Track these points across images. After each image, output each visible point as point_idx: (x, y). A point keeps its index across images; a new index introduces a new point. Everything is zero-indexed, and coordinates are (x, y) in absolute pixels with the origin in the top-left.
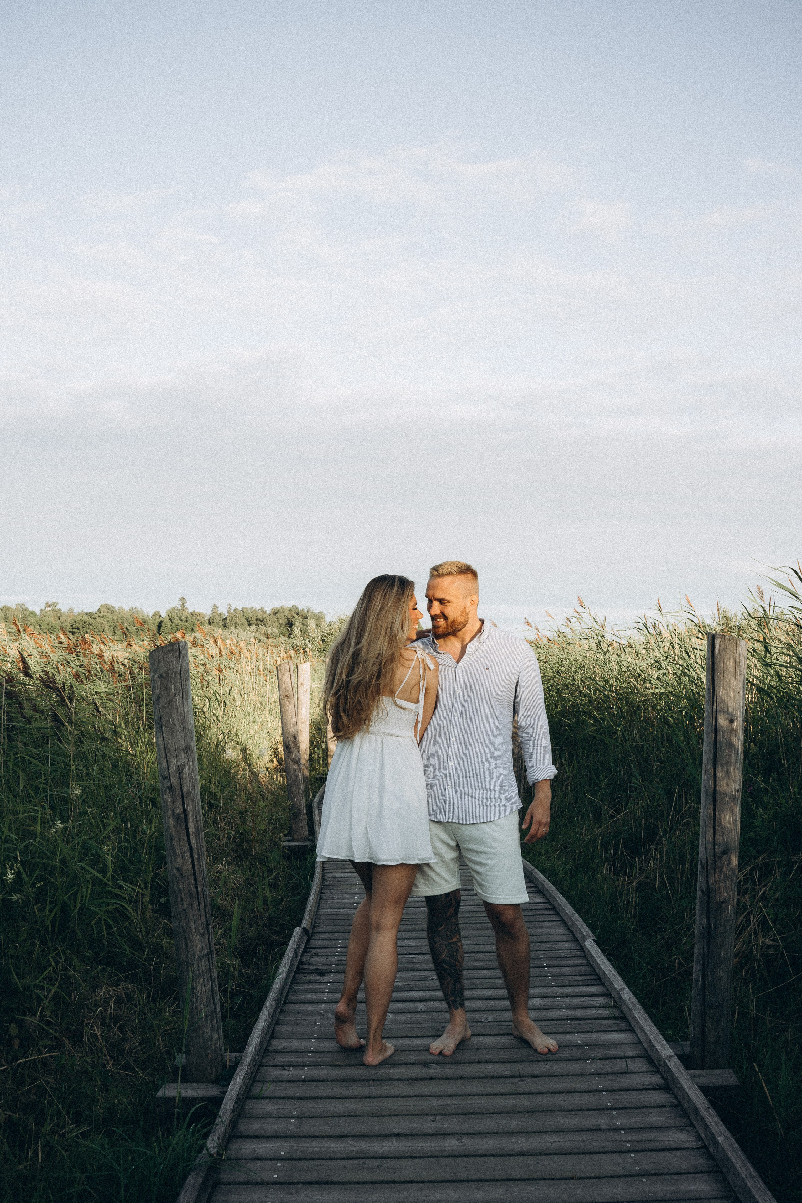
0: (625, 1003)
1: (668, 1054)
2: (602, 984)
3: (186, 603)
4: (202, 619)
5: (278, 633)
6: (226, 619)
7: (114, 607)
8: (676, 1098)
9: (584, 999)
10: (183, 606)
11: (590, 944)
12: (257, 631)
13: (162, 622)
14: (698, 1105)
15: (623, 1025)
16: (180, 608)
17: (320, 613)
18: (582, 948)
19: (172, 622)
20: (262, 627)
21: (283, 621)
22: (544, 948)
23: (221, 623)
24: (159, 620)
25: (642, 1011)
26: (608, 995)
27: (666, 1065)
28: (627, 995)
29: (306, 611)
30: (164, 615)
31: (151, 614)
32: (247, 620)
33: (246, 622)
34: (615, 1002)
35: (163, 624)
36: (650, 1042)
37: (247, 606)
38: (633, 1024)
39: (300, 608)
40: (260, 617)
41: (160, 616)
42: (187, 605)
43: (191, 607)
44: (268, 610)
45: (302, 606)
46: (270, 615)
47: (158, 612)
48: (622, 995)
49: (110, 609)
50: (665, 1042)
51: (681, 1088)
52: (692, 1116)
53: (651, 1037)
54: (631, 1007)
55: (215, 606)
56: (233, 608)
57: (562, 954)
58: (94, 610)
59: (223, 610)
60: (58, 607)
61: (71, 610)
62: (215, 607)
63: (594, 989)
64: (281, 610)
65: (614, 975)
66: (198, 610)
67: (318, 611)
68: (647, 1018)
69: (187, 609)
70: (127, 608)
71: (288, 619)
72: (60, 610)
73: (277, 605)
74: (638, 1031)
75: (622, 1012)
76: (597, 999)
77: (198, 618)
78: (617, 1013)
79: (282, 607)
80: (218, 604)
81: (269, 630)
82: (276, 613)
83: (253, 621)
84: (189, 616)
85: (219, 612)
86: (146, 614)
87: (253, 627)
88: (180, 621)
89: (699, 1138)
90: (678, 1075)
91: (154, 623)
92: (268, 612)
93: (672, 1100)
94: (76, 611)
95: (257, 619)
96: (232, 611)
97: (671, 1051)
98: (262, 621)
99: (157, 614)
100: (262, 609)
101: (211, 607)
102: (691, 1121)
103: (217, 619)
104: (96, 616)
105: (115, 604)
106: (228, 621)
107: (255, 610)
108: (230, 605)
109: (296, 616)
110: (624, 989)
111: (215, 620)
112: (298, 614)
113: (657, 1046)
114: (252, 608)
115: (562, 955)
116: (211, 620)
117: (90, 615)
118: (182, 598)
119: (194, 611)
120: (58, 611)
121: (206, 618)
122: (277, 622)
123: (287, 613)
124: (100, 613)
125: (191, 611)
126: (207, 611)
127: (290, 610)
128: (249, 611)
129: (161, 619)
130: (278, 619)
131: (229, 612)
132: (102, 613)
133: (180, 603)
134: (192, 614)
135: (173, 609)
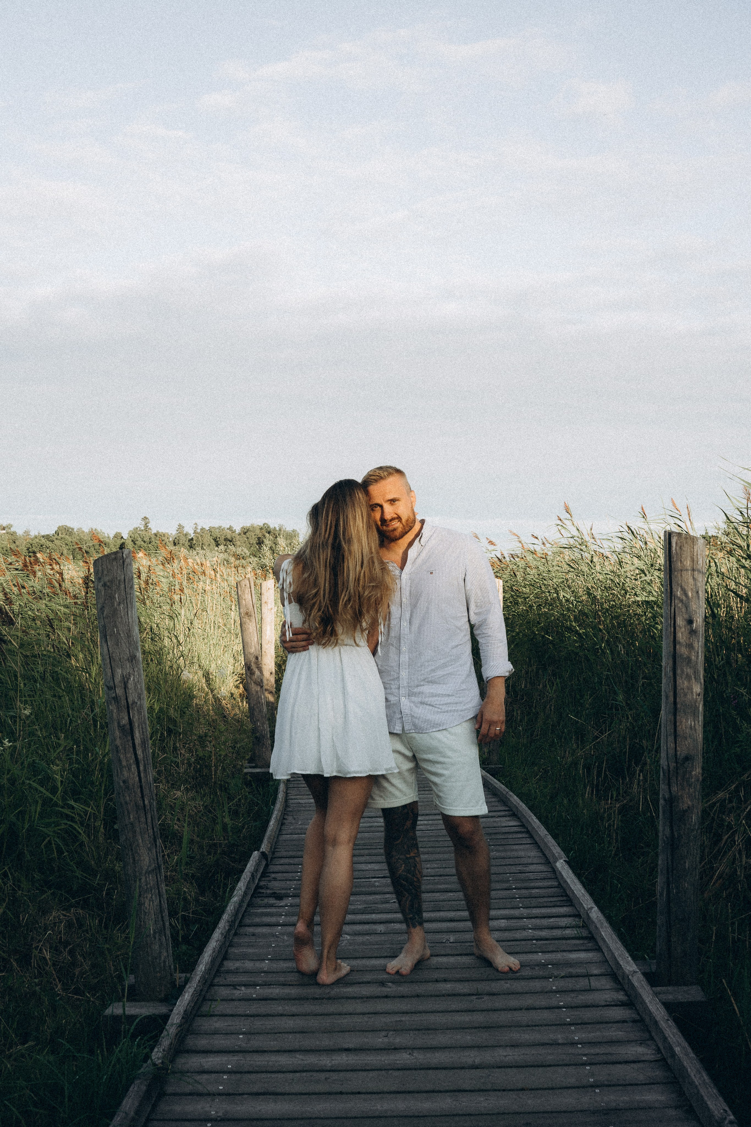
3: (149, 522)
4: (167, 540)
5: (248, 552)
6: (192, 539)
7: (73, 529)
10: (146, 526)
11: (561, 865)
12: (226, 551)
13: (124, 543)
16: (143, 528)
17: (294, 531)
19: (135, 544)
20: (232, 548)
21: (254, 541)
23: (187, 544)
24: (120, 542)
25: (609, 930)
26: (578, 916)
28: (595, 914)
29: (277, 529)
30: (125, 536)
31: (112, 536)
32: (215, 540)
33: (213, 543)
34: (584, 922)
37: (215, 525)
38: (600, 943)
39: (272, 526)
40: (229, 537)
41: (122, 537)
42: (150, 525)
43: (155, 527)
44: (238, 529)
45: (274, 524)
46: (240, 534)
47: (120, 533)
48: (590, 915)
49: (68, 531)
53: (616, 954)
54: (598, 925)
55: (180, 525)
56: (199, 528)
58: (51, 531)
59: (189, 530)
60: (12, 529)
61: (27, 533)
62: (180, 527)
63: (563, 910)
64: (251, 529)
66: (162, 530)
67: (292, 529)
68: (614, 937)
69: (150, 529)
70: (86, 530)
71: (259, 538)
72: (15, 533)
73: (248, 524)
75: (590, 932)
77: (163, 538)
79: (253, 526)
80: (183, 524)
81: (239, 551)
82: (245, 532)
83: (222, 540)
84: (153, 537)
85: (185, 532)
86: (106, 535)
87: (222, 547)
88: (143, 543)
91: (115, 546)
92: (237, 532)
94: (33, 533)
95: (226, 539)
96: (199, 531)
97: (635, 966)
98: (230, 541)
99: (118, 536)
100: (230, 528)
101: (176, 527)
103: (183, 540)
104: (54, 538)
105: (74, 524)
106: (194, 542)
107: (223, 530)
108: (196, 524)
109: (267, 535)
111: (181, 542)
112: (269, 533)
114: (220, 527)
115: (532, 877)
116: (176, 541)
117: (47, 537)
118: (146, 518)
119: (158, 531)
120: (13, 534)
121: (171, 539)
122: (247, 542)
123: (258, 532)
124: (58, 535)
125: (154, 531)
126: (172, 531)
127: (261, 529)
128: (217, 531)
129: (123, 541)
130: (248, 538)
131: (195, 532)
132: (60, 535)
133: (143, 523)
134: (156, 535)
135: (136, 530)
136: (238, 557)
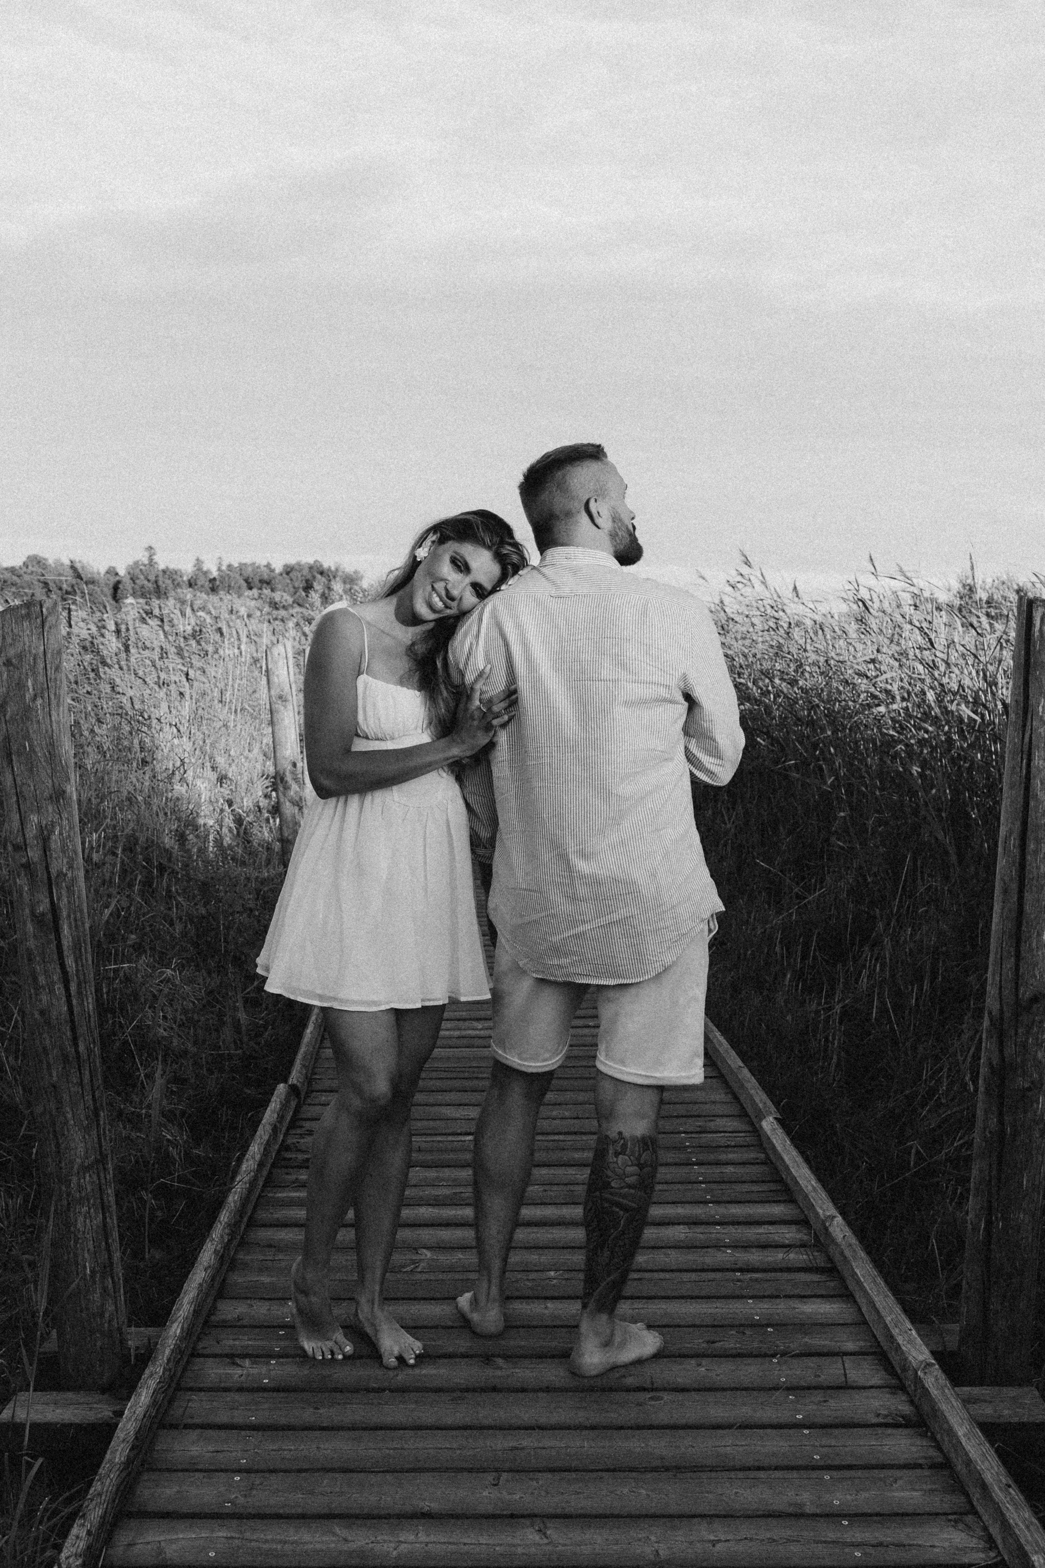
0: (837, 1245)
1: (921, 1358)
2: (792, 1201)
3: (154, 554)
4: (180, 579)
5: (290, 600)
6: (214, 579)
7: (48, 560)
8: (939, 1448)
9: (761, 1230)
10: (151, 559)
11: (769, 1125)
12: (260, 597)
13: (119, 582)
14: (988, 1477)
15: (832, 1284)
16: (147, 562)
17: (356, 572)
18: (756, 1131)
19: (134, 583)
20: (267, 592)
21: (300, 584)
22: (691, 1129)
23: (207, 585)
24: (113, 580)
25: (869, 1266)
26: (803, 1222)
27: (918, 1380)
28: (839, 1229)
29: (332, 568)
30: (122, 572)
31: (103, 571)
32: (246, 581)
33: (245, 585)
34: (816, 1236)
35: (121, 586)
36: (886, 1326)
37: (248, 561)
38: (852, 1285)
39: (325, 565)
40: (266, 577)
41: (117, 574)
42: (156, 558)
43: (163, 561)
44: (278, 567)
45: (328, 561)
46: (281, 574)
47: (114, 568)
48: (831, 1229)
49: (41, 562)
50: (914, 1332)
51: (951, 1432)
52: (976, 1495)
53: (888, 1319)
54: (847, 1253)
55: (198, 560)
56: (225, 564)
57: (720, 1139)
58: (18, 562)
59: (210, 565)
62: (199, 562)
63: (777, 1210)
64: (297, 567)
65: (814, 1188)
66: (173, 565)
67: (353, 570)
68: (879, 1280)
69: (156, 563)
70: (67, 561)
71: (307, 581)
73: (292, 561)
74: (862, 1301)
75: (830, 1260)
76: (783, 1229)
77: (175, 577)
78: (820, 1260)
79: (299, 564)
80: (202, 558)
81: (277, 596)
82: (289, 570)
83: (255, 582)
84: (161, 574)
85: (205, 569)
86: (95, 570)
87: (255, 592)
88: (146, 582)
89: (990, 1542)
90: (944, 1407)
91: (106, 586)
92: (277, 571)
93: (932, 1453)
95: (261, 581)
96: (224, 568)
97: (927, 1352)
98: (268, 583)
99: (112, 572)
100: (268, 566)
101: (193, 562)
102: (970, 1502)
103: (201, 579)
104: (22, 572)
106: (218, 583)
107: (259, 567)
108: (220, 558)
109: (318, 576)
110: (834, 1217)
111: (199, 583)
112: (322, 573)
113: (900, 1339)
114: (254, 564)
115: (723, 1142)
116: (192, 581)
117: (12, 570)
119: (167, 568)
121: (185, 578)
122: (290, 586)
123: (306, 572)
124: (27, 567)
125: (162, 566)
126: (187, 568)
127: (311, 568)
128: (250, 569)
129: (118, 578)
130: (291, 580)
131: (219, 569)
132: (30, 567)
133: (147, 554)
134: (164, 572)
135: (136, 563)
136: (274, 605)
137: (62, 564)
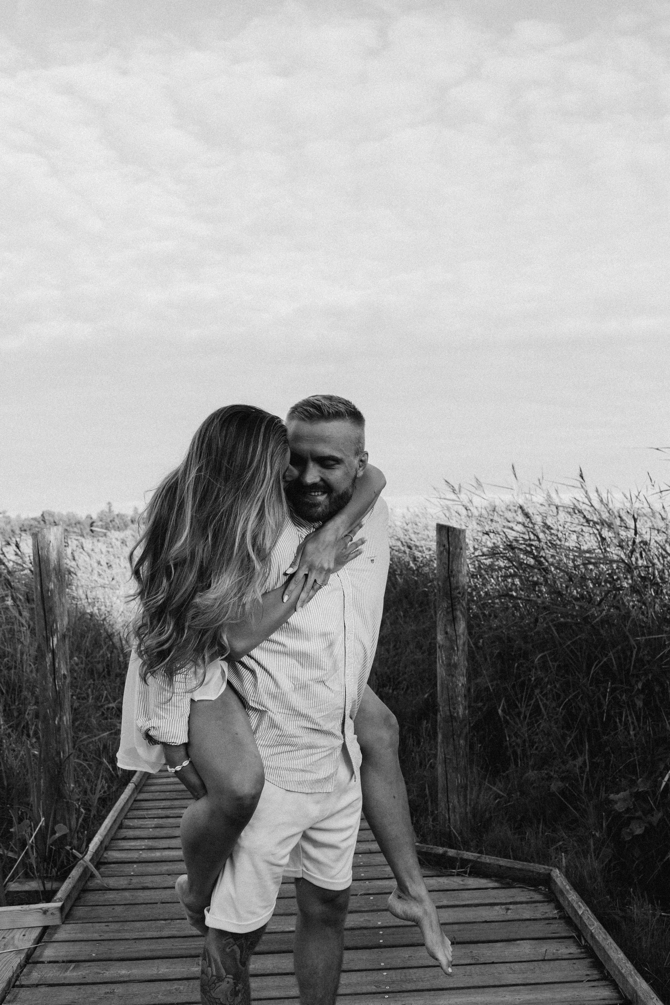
3: (112, 506)
4: (126, 519)
7: (54, 513)
10: (110, 510)
16: (107, 511)
19: (102, 522)
24: (91, 521)
30: (95, 517)
31: (84, 517)
35: (94, 524)
41: (91, 518)
42: (113, 508)
43: (116, 510)
47: (90, 515)
49: (50, 514)
58: (38, 515)
60: (7, 514)
61: (18, 516)
62: (136, 509)
66: (123, 512)
69: (113, 511)
70: (64, 513)
77: (123, 518)
84: (116, 517)
86: (80, 516)
88: (108, 521)
94: (23, 516)
99: (89, 517)
101: (132, 509)
104: (40, 520)
105: (56, 509)
111: (136, 520)
116: (133, 519)
117: (35, 519)
118: (109, 503)
119: (119, 513)
120: (8, 517)
121: (129, 518)
124: (43, 517)
125: (116, 512)
126: (129, 512)
129: (93, 521)
132: (45, 517)
133: (108, 506)
134: (118, 515)
135: (102, 512)
137: (62, 514)
